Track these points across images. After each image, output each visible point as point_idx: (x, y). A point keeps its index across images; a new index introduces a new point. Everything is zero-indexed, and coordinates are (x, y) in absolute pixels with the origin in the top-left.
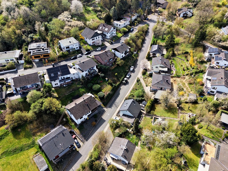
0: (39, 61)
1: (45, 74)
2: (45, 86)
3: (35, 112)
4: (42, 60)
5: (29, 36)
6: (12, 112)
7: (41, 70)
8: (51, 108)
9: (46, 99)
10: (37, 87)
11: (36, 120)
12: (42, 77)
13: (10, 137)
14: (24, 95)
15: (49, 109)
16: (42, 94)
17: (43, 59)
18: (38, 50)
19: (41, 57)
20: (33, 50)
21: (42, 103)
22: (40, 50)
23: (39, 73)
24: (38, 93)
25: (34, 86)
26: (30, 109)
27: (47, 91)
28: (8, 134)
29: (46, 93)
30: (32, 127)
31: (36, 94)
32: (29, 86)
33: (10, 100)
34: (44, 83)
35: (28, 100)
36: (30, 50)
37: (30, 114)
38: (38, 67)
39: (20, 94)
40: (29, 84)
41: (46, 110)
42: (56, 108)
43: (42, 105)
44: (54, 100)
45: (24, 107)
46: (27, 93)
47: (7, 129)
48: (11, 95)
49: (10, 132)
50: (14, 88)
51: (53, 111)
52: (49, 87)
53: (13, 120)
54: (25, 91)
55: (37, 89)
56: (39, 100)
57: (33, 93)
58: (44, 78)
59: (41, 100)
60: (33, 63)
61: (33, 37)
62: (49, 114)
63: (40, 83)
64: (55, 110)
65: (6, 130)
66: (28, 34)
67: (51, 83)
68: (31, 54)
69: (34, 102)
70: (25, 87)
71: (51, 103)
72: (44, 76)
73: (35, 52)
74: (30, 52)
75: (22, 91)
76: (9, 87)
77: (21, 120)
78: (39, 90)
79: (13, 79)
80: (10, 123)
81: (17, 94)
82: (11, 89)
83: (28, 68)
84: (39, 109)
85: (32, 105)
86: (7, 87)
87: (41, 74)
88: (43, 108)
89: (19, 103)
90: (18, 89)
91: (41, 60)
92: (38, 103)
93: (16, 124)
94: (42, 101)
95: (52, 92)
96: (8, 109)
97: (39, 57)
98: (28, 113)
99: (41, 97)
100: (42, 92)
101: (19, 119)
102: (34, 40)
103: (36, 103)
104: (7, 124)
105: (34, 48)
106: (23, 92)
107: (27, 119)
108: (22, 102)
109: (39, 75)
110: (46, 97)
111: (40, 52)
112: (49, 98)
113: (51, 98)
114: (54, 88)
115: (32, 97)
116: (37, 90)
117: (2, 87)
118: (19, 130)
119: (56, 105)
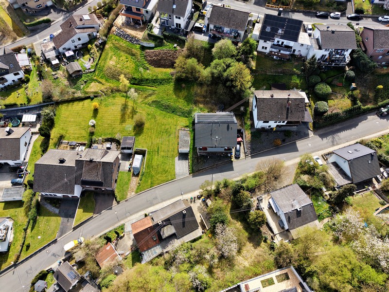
1: (258, 23)
2: (248, 42)
3: (213, 74)
6: (188, 57)
7: (256, 12)
8: (236, 81)
9: (237, 63)
10: (235, 37)
11: (208, 86)
12: (252, 24)
13: (170, 87)
14: (214, 39)
15: (232, 81)
16: (235, 52)
21: (228, 66)
23: (252, 16)
24: (232, 47)
25: (233, 34)
26: (210, 65)
27: (246, 52)
28: (169, 83)
29: (242, 54)
30: (199, 91)
31: (228, 48)
32: (226, 30)
33: (193, 37)
34: (249, 36)
35: (214, 50)
37: (205, 72)
38: (255, 3)
39: (210, 36)
40: (229, 26)
41: (227, 79)
42: (242, 84)
43: (227, 68)
44: (247, 71)
45: (204, 57)
46: (219, 39)
47: (172, 75)
48: (199, 30)
49: (173, 81)
50: (206, 21)
51: (235, 87)
52: (251, 46)
53: (184, 68)
54: (218, 35)
55: (234, 40)
56: (227, 59)
57: (225, 43)
58: (254, 27)
59: (229, 60)
62: (227, 87)
63: (242, 33)
64: (239, 86)
65: (170, 77)
67: (258, 42)
69: (220, 58)
70: (221, 28)
71: (240, 73)
72: (256, 24)
75: (215, 33)
76: (202, 16)
77: (192, 73)
78: (235, 43)
79: (214, 7)
80: (178, 69)
81: (205, 33)
82: (203, 22)
84: (220, 71)
85: (214, 61)
86: (199, 16)
87: (253, 19)
88: (225, 74)
89: (202, 48)
90: (212, 27)
92: (224, 63)
93: (184, 75)
94: (230, 64)
95: (251, 57)
96: (185, 49)
98: (205, 69)
99: (232, 56)
100: (237, 49)
101: (190, 71)
103: (222, 61)
104: (175, 68)
106: (214, 35)
107: (199, 77)
108: (205, 49)
109: (249, 19)
110: (238, 60)
112: (241, 64)
113: (245, 65)
114: (257, 52)
115: (221, 48)
116: (233, 42)
117: (195, 12)
118: (183, 85)
119: (244, 81)
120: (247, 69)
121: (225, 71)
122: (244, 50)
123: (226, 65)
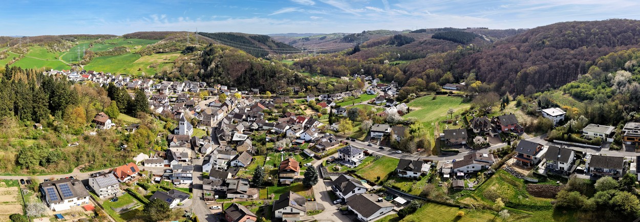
0: (632, 144)
1: (633, 162)
2: (628, 176)
3: (597, 203)
4: (635, 144)
5: (631, 113)
6: (570, 190)
7: (629, 156)
8: (624, 205)
9: (621, 193)
10: (615, 174)
11: (593, 212)
12: (627, 164)
13: (550, 213)
14: (595, 178)
15: (620, 206)
16: (618, 185)
17: (637, 143)
18: (634, 132)
19: (636, 140)
20: (629, 130)
21: (613, 195)
22: (637, 132)
23: (626, 159)
24: (614, 182)
25: (612, 173)
26: (593, 196)
27: (628, 183)
28: (549, 209)
29: (625, 185)
30: (583, 216)
31: (610, 183)
32: (605, 170)
33: (576, 176)
34: (627, 172)
35: (596, 185)
36: (625, 129)
37: (589, 202)
38: (626, 151)
39: (591, 175)
40: (607, 167)
41: (614, 205)
42: (631, 207)
43: (612, 197)
44: (633, 197)
45: (587, 190)
46: (600, 177)
47: (553, 203)
48: (581, 172)
49: (553, 208)
50: (587, 166)
51: (624, 210)
52: (631, 178)
53: (565, 199)
54: (598, 174)
55: (614, 176)
56: (610, 191)
57: (607, 179)
58: (630, 166)
59: (613, 191)
60: (623, 145)
61: (635, 115)
62: (616, 211)
63: (621, 171)
64: (629, 209)
65: (550, 205)
66: (630, 111)
67: (637, 175)
68: (625, 134)
69: (603, 190)
70: (600, 169)
71: (627, 198)
72: (631, 163)
73: (631, 132)
74: (624, 132)
75: (595, 173)
76: (584, 163)
77: (574, 202)
78: (617, 179)
79: (593, 156)
80: (559, 199)
81: (586, 174)
82: (584, 166)
83: (615, 149)
84: (605, 200)
85: (597, 193)
86: (581, 162)
87: (627, 161)
88: (611, 202)
89: (584, 184)
90: (592, 169)
91: (633, 144)
92: (608, 193)
93: (566, 204)
94: (614, 193)
95: (634, 186)
96: (567, 185)
97: (633, 139)
98: (588, 199)
99: (615, 188)
100: (619, 182)
101: (573, 201)
102: (634, 119)
103: (605, 192)
104: (556, 198)
105: (631, 128)
106: (595, 174)
107: (583, 206)
108: (588, 185)
109: (624, 161)
110: (623, 190)
111: (636, 133)
112: (626, 193)
113: (630, 193)
114: (639, 182)
115: (603, 183)
116: (614, 178)
117: (576, 159)
118: (565, 212)
119: (633, 204)
120: (633, 195)
121: (610, 199)
122: (625, 182)
123: (611, 195)
